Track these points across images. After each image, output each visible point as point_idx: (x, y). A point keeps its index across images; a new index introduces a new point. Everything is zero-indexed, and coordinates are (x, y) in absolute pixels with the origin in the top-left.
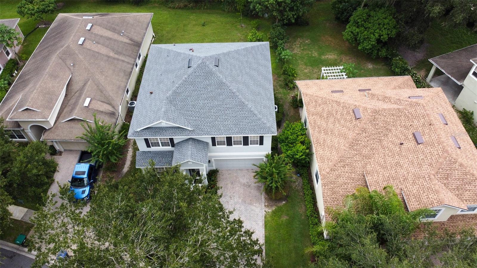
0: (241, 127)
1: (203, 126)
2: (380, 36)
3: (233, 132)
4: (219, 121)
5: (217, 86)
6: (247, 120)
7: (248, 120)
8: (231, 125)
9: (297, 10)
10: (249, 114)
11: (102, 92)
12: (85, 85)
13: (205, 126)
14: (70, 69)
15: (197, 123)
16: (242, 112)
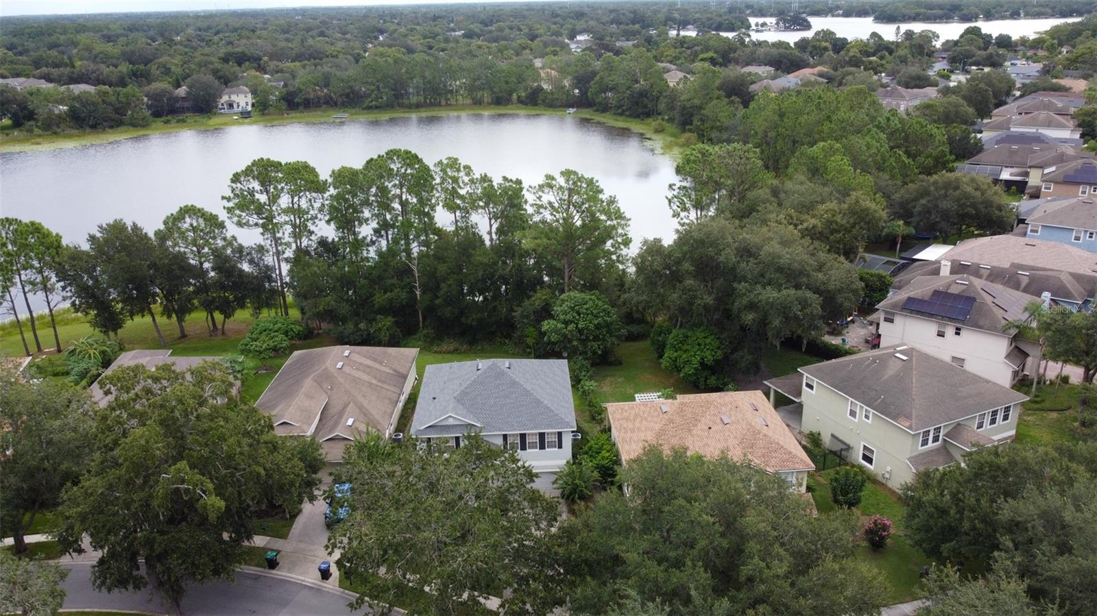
0: (537, 422)
1: (494, 423)
2: (702, 359)
3: (528, 427)
4: (513, 417)
5: (509, 385)
7: (545, 416)
8: (525, 421)
9: (604, 340)
10: (546, 410)
11: (365, 415)
12: (344, 408)
14: (326, 393)
16: (538, 409)
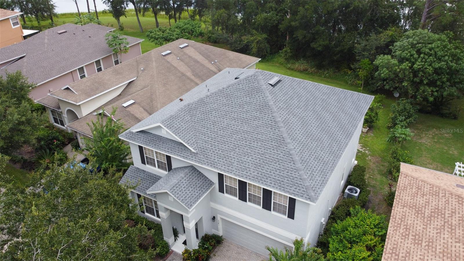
0: (264, 171)
1: (211, 152)
3: (248, 174)
4: (237, 152)
5: (257, 107)
6: (277, 165)
7: (279, 166)
8: (250, 164)
10: (285, 157)
11: (152, 101)
13: (213, 153)
14: (138, 72)
15: (206, 146)
16: (275, 151)
